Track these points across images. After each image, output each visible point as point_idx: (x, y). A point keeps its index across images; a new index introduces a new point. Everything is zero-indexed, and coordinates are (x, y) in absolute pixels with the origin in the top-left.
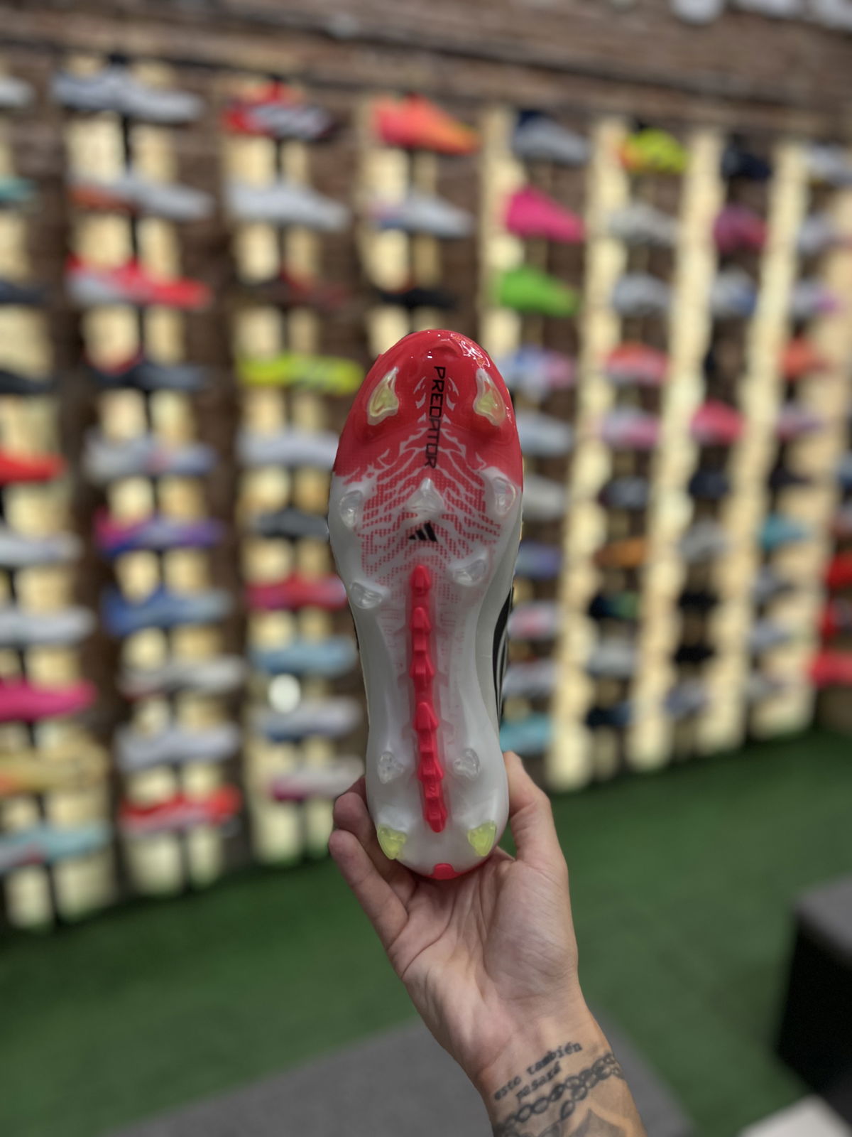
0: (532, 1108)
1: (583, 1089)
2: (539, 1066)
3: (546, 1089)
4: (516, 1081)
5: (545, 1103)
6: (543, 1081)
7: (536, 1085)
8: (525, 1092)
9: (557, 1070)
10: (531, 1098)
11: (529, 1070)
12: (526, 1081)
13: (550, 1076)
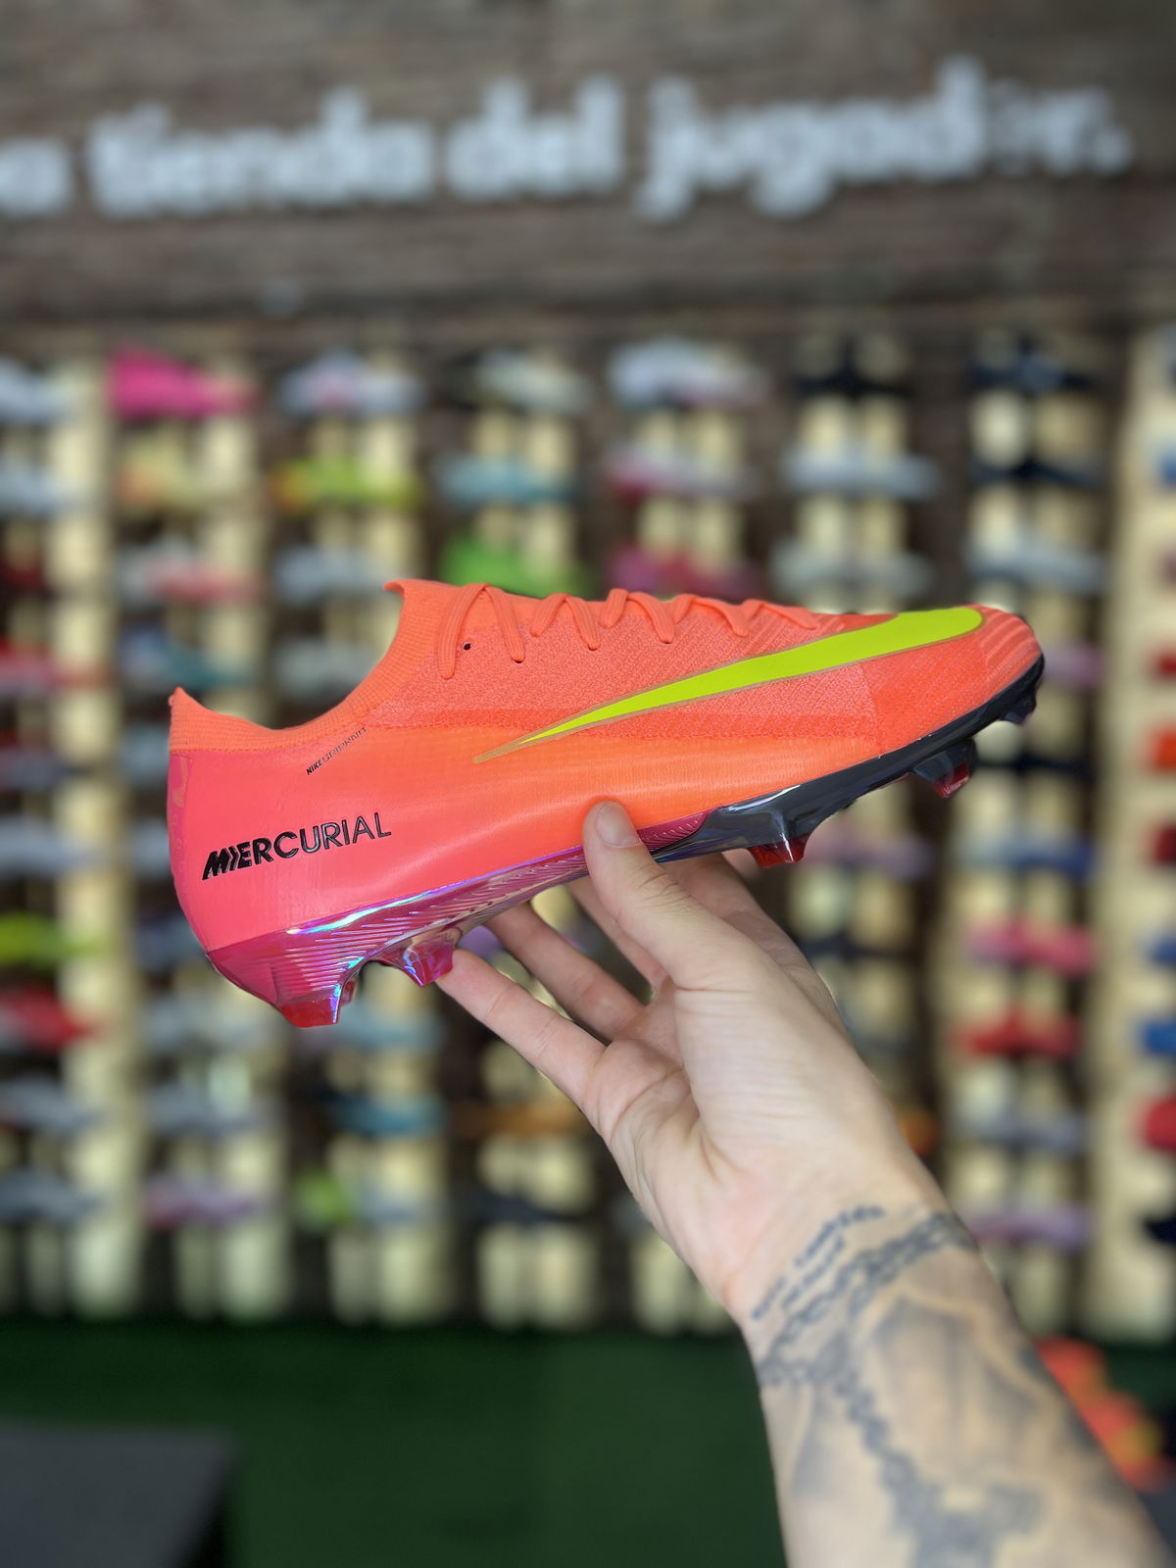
0: (805, 1316)
1: (887, 1269)
2: (812, 1251)
3: (825, 1283)
4: (780, 1283)
5: (823, 1305)
6: (819, 1272)
7: (809, 1280)
8: (794, 1296)
9: (840, 1245)
10: (800, 1304)
11: (799, 1262)
12: (795, 1277)
13: (830, 1259)
